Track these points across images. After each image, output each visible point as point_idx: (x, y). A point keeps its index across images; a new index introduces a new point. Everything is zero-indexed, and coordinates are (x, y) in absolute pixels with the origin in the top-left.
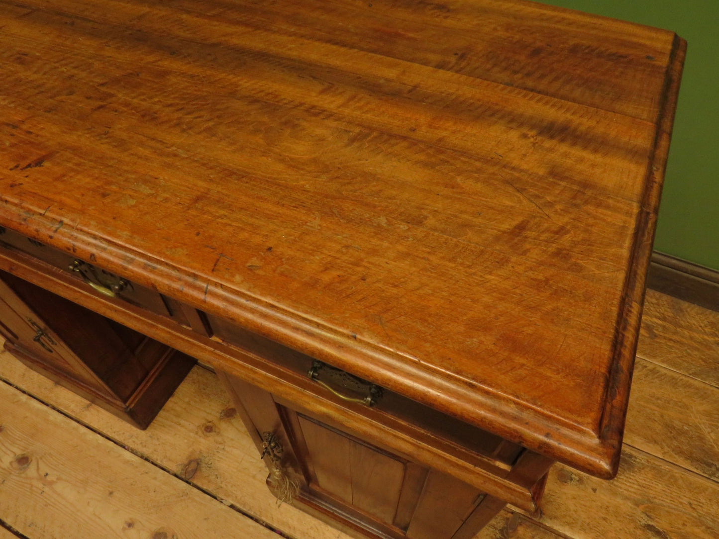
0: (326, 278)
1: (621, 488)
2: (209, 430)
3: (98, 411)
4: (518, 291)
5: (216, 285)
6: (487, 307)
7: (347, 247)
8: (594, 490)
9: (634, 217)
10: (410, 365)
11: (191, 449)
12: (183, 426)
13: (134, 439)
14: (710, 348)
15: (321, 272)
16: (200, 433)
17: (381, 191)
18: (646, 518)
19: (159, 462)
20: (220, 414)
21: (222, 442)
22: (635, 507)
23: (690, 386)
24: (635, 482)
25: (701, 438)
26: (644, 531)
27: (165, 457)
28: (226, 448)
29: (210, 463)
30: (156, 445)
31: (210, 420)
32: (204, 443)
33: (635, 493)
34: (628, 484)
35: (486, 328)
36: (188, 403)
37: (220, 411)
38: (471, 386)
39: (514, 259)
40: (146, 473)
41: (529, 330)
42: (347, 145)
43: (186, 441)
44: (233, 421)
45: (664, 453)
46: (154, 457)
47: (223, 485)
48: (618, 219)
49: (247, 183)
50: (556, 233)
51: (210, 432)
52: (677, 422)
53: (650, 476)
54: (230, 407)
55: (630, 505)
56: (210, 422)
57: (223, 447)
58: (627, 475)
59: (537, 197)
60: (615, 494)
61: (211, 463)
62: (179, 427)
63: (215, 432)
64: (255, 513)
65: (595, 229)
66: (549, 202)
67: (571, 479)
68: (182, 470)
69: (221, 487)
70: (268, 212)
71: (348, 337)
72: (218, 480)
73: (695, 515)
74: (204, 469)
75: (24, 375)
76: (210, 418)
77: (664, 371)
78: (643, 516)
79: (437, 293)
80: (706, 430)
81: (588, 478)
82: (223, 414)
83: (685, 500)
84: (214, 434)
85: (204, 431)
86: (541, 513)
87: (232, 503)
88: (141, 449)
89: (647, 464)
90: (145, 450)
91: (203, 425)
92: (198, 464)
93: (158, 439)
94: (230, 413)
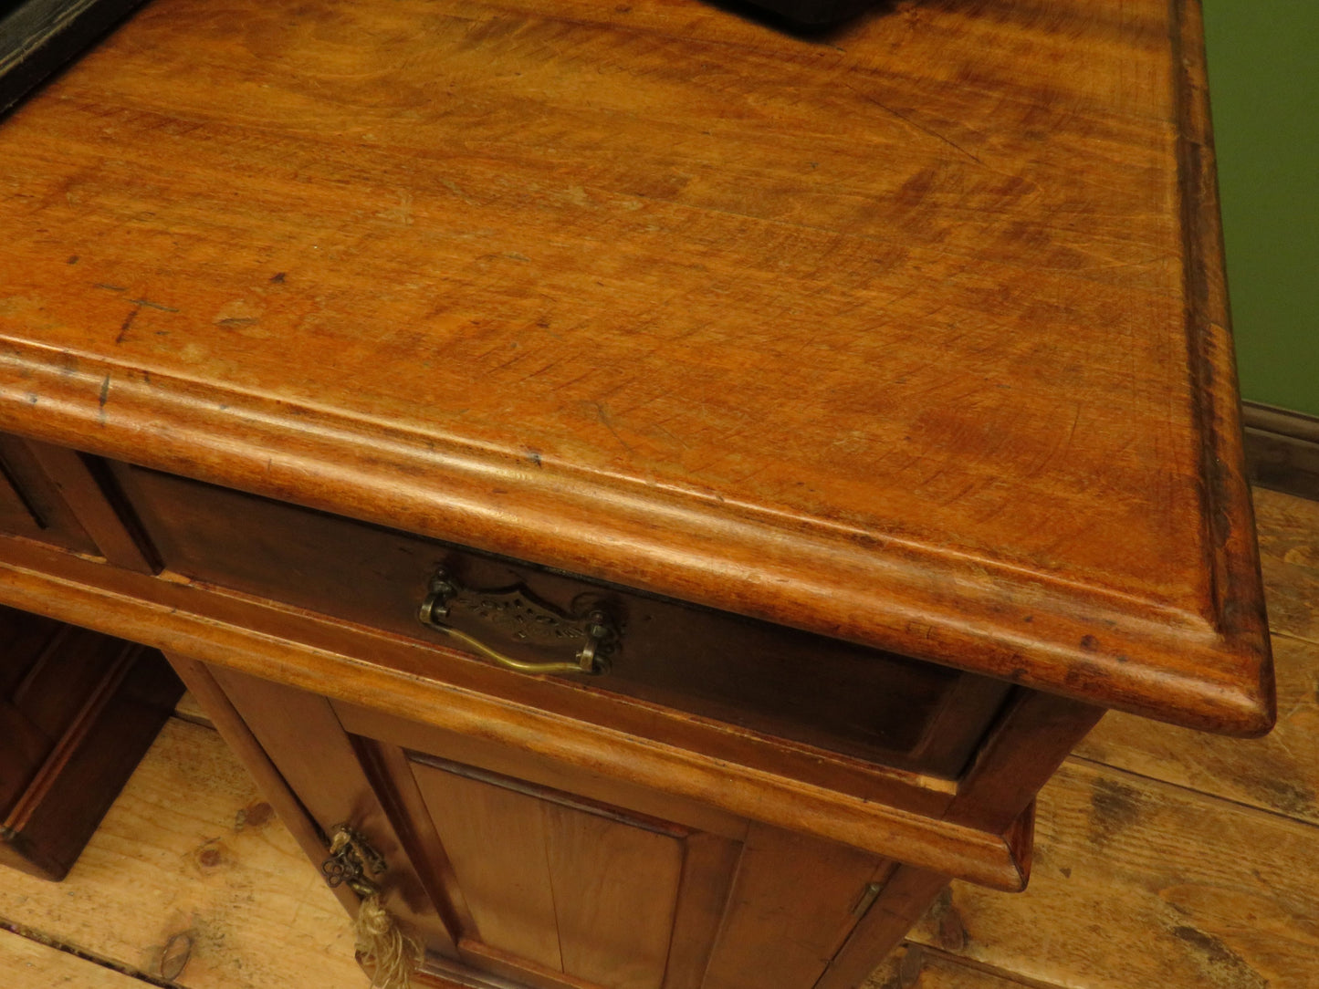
0: (441, 330)
1: (1118, 860)
2: (210, 861)
4: (940, 318)
5: (130, 374)
6: (871, 357)
7: (490, 257)
8: (1067, 872)
9: (1170, 150)
10: (697, 511)
11: (171, 910)
12: (147, 860)
13: (32, 905)
15: (428, 317)
16: (191, 869)
17: (562, 134)
18: (1176, 915)
19: (95, 950)
20: (234, 822)
21: (245, 883)
22: (1152, 895)
24: (1143, 843)
26: (1174, 941)
27: (111, 936)
28: (257, 897)
29: (220, 934)
30: (85, 912)
31: (212, 836)
32: (202, 892)
33: (1148, 867)
34: (1132, 850)
35: (879, 405)
36: (158, 806)
37: (235, 814)
38: (867, 543)
39: (916, 251)
40: (67, 979)
41: (989, 400)
42: (463, 48)
43: (157, 892)
44: (267, 831)
45: (1193, 777)
46: (85, 941)
48: (1138, 156)
49: (208, 138)
50: (1004, 192)
51: (213, 864)
53: (1171, 827)
54: (258, 803)
55: (1142, 892)
56: (211, 842)
57: (246, 895)
58: (1126, 832)
59: (943, 123)
60: (1108, 874)
61: (223, 936)
62: (138, 863)
63: (226, 861)
65: (1090, 179)
66: (973, 133)
68: (154, 959)
70: (268, 197)
71: (518, 462)
72: (243, 972)
73: (1268, 893)
74: (206, 952)
76: (212, 832)
78: (1169, 911)
79: (741, 338)
81: (1050, 849)
82: (242, 819)
83: (1245, 867)
84: (224, 866)
85: (200, 865)
86: (966, 937)
88: (50, 926)
89: (1162, 803)
90: (59, 927)
91: (196, 851)
92: (191, 941)
93: (90, 897)
94: (259, 815)
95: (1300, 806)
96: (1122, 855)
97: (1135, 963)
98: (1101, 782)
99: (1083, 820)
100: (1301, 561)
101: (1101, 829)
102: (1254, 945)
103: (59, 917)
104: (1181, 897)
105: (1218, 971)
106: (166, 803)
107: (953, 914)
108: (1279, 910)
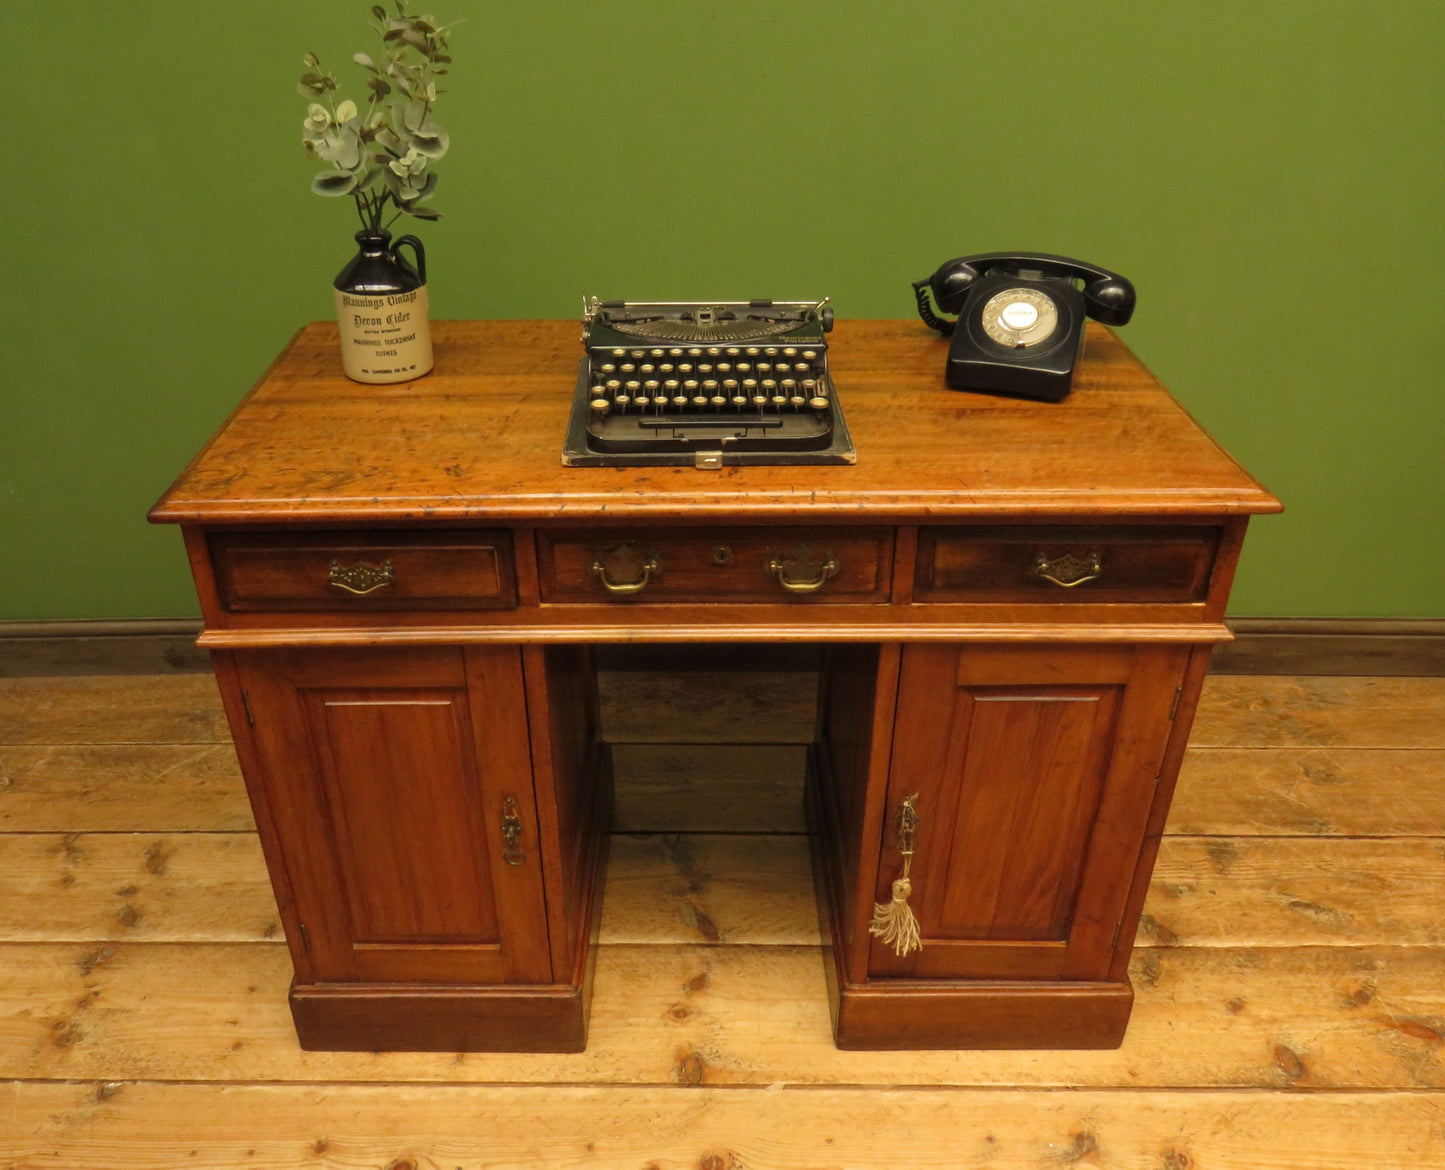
1: (1238, 879)
2: (681, 1015)
3: (481, 1059)
4: (1159, 455)
6: (1150, 463)
8: (1214, 893)
11: (672, 1047)
12: (638, 1025)
13: (572, 1069)
14: (1229, 713)
15: (1035, 472)
16: (670, 1023)
18: (1286, 897)
20: (683, 991)
21: (713, 1021)
22: (1266, 891)
23: (1235, 757)
24: (1249, 868)
25: (1283, 802)
26: (1290, 909)
27: (641, 1071)
28: (726, 1025)
29: (714, 1052)
30: (613, 1063)
31: (674, 1002)
32: (687, 1034)
33: (1258, 879)
34: (1244, 872)
37: (681, 987)
39: (1139, 444)
40: (626, 1101)
43: (656, 1041)
44: (709, 991)
45: (1258, 829)
46: (623, 1077)
47: (755, 1068)
48: (1176, 416)
49: (918, 449)
50: (1149, 429)
51: (685, 1016)
52: (1249, 796)
53: (1259, 856)
54: (692, 978)
55: (1261, 891)
56: (675, 1005)
57: (718, 1026)
58: (1236, 864)
60: (1237, 888)
61: (718, 1051)
62: (632, 1029)
63: (693, 1013)
64: (825, 1080)
65: (1168, 423)
66: (1127, 418)
67: (1181, 892)
68: (679, 1076)
69: (754, 1072)
70: (957, 458)
72: (743, 1066)
73: (1331, 875)
74: (711, 1063)
75: (305, 1063)
76: (673, 1000)
77: (1199, 751)
78: (1280, 896)
79: (1115, 465)
80: (1283, 793)
81: (1197, 884)
82: (688, 989)
83: (1311, 865)
84: (693, 1016)
85: (677, 1019)
86: (1174, 936)
87: (784, 1083)
88: (593, 1077)
89: (1248, 846)
90: (600, 1076)
91: (668, 1012)
92: (697, 1060)
93: (611, 1055)
94: (698, 984)
95: (1324, 829)
96: (1240, 877)
97: (1275, 924)
98: (1208, 844)
99: (1208, 865)
100: (1260, 709)
101: (1221, 867)
102: (1336, 900)
103: (597, 1071)
104: (1284, 888)
105: (1323, 917)
106: (629, 993)
107: (1160, 926)
108: (1341, 881)
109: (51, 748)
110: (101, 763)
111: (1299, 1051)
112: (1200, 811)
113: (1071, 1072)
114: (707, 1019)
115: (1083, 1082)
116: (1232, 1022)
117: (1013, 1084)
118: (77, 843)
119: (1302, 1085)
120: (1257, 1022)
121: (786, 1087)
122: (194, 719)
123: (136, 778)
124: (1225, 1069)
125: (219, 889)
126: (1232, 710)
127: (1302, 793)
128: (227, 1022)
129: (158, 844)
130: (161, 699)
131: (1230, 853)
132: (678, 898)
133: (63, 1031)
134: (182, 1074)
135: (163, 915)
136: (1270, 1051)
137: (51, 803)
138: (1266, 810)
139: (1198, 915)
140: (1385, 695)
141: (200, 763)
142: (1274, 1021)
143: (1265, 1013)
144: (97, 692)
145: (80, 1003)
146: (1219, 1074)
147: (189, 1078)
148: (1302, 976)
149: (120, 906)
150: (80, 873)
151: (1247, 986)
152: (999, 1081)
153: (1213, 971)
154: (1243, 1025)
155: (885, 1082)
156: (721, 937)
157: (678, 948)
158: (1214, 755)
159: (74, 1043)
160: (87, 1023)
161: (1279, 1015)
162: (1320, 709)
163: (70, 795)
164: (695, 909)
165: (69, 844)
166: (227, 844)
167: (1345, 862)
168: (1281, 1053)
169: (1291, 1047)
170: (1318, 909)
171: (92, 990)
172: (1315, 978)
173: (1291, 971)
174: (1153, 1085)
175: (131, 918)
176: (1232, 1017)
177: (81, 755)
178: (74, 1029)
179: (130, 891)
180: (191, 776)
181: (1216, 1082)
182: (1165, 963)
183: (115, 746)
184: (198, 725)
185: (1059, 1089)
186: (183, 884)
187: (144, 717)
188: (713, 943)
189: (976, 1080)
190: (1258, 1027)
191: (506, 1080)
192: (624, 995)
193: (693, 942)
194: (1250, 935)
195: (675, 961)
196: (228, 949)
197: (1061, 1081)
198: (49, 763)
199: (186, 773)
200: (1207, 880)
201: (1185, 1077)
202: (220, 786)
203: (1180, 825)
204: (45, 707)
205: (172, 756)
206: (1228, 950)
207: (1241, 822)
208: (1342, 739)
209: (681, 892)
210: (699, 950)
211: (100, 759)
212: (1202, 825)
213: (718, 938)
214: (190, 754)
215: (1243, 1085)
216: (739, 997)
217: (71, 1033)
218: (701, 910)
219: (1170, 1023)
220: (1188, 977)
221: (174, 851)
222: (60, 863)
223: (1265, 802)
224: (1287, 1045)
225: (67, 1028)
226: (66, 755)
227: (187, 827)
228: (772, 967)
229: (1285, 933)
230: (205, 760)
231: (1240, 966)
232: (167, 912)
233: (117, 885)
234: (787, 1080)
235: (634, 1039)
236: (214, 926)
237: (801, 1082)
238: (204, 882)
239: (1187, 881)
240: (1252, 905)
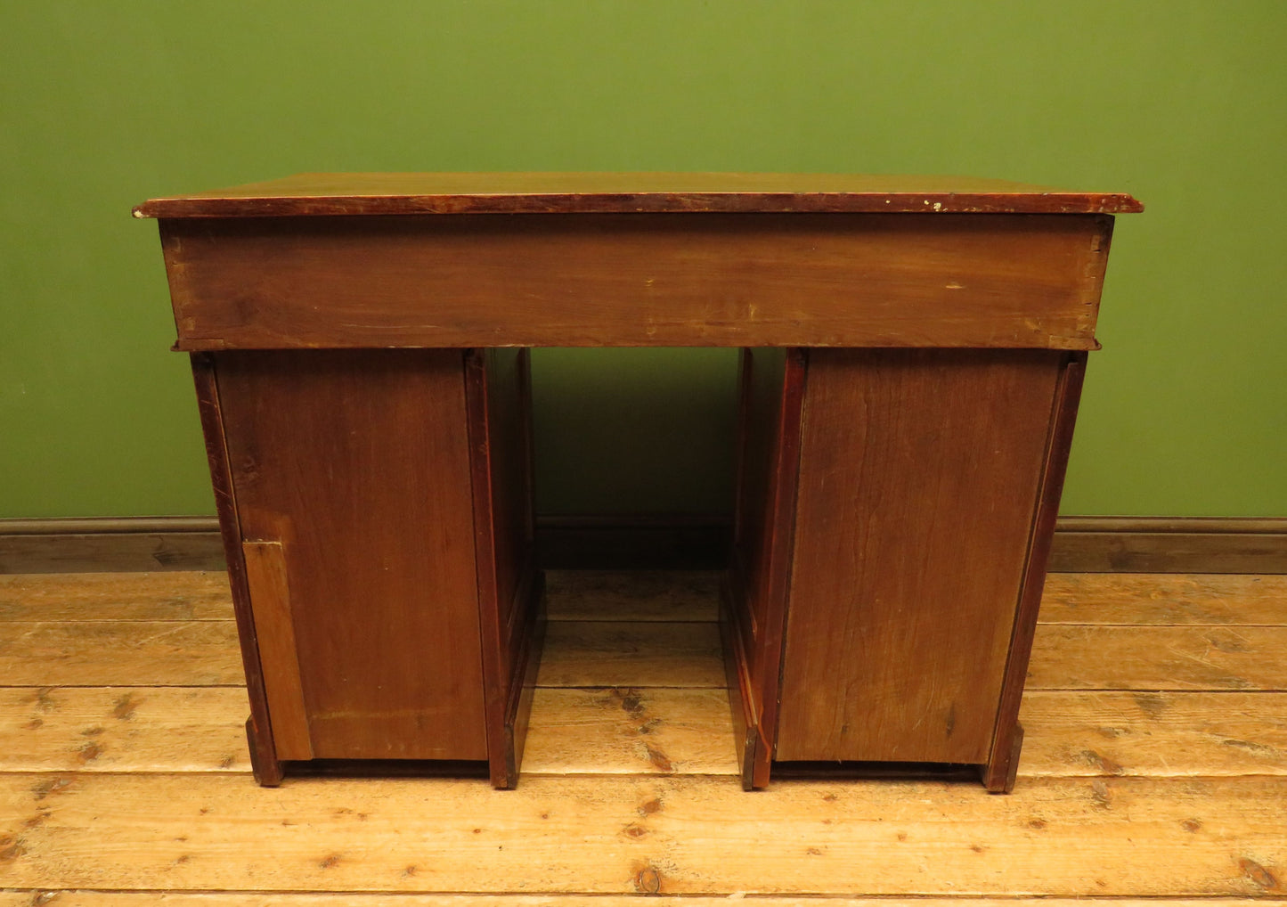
1: (1171, 723)
2: (637, 833)
8: (1149, 734)
11: (628, 861)
12: (593, 842)
13: (526, 880)
14: (1133, 601)
16: (625, 839)
18: (1220, 737)
19: (590, 891)
20: (638, 813)
21: (669, 838)
22: (1200, 732)
23: (1146, 631)
24: (1179, 714)
25: (1200, 665)
26: (1227, 746)
27: (596, 882)
28: (683, 842)
29: (671, 865)
30: (568, 875)
31: (631, 822)
32: (642, 849)
33: (1189, 723)
34: (1174, 718)
37: (636, 810)
43: (612, 855)
44: (664, 813)
45: (1180, 685)
47: (714, 879)
51: (640, 834)
52: (1165, 661)
53: (1186, 706)
54: (646, 802)
55: (1195, 732)
56: (629, 825)
57: (675, 843)
58: (1165, 712)
60: (1171, 730)
61: (675, 864)
62: (587, 845)
63: (648, 831)
64: (787, 890)
67: (1117, 733)
68: (636, 886)
69: (713, 883)
72: (702, 877)
73: (1257, 720)
74: (669, 874)
76: (628, 821)
77: (1112, 627)
78: (1214, 736)
80: (1197, 659)
81: (1132, 727)
82: (642, 812)
83: (1238, 713)
84: (648, 834)
85: (633, 837)
86: (1119, 767)
87: (745, 892)
88: (546, 888)
89: (1173, 698)
90: (553, 887)
91: (624, 831)
92: (654, 872)
93: (565, 868)
94: (653, 807)
95: (1243, 685)
96: (1171, 721)
97: (1215, 758)
98: (1135, 696)
99: (1138, 712)
100: (1160, 598)
101: (1151, 714)
102: (1269, 739)
103: (551, 882)
104: (1215, 730)
105: (1259, 752)
106: (584, 815)
107: (1104, 760)
108: (1270, 725)
109: (39, 623)
110: (84, 635)
111: (1265, 864)
112: (1122, 672)
113: (1039, 882)
114: (665, 837)
115: (1051, 891)
116: (1191, 839)
117: (980, 893)
118: (51, 694)
119: (1276, 894)
120: (1217, 839)
121: (747, 896)
122: (175, 603)
123: (115, 646)
124: (1194, 881)
125: (183, 731)
126: (1135, 598)
127: (1212, 659)
128: (177, 839)
129: (130, 695)
130: (147, 589)
131: (1155, 703)
132: (631, 738)
133: (8, 846)
134: (123, 883)
135: (124, 751)
136: (1234, 863)
137: (31, 664)
138: (1184, 671)
139: (1137, 751)
140: (1272, 588)
141: (177, 634)
142: (1233, 838)
143: (1222, 832)
144: (89, 585)
145: (30, 822)
146: (1188, 884)
147: (130, 887)
148: (1252, 801)
149: (84, 743)
150: (49, 717)
151: (1200, 808)
152: (965, 890)
153: (1162, 796)
154: (1202, 840)
155: (849, 891)
156: (674, 768)
157: (632, 778)
158: (1125, 630)
159: (17, 856)
160: (33, 839)
161: (1238, 833)
162: (1215, 598)
163: (50, 659)
164: (647, 747)
165: (42, 696)
166: (195, 695)
167: (1269, 710)
168: (1246, 865)
169: (1255, 860)
170: (1253, 747)
171: (44, 811)
172: (1266, 802)
173: (1240, 796)
174: (1124, 893)
175: (92, 753)
176: (1190, 834)
177: (66, 629)
178: (19, 845)
179: (98, 731)
180: (168, 644)
181: (1187, 891)
182: (1115, 791)
183: (100, 622)
184: (179, 608)
185: (1027, 897)
186: (148, 726)
187: (129, 601)
188: (666, 772)
189: (941, 890)
190: (1219, 843)
191: (457, 890)
192: (578, 817)
193: (646, 772)
194: (1193, 766)
195: (630, 788)
196: (185, 778)
197: (1029, 890)
198: (34, 635)
199: (163, 642)
200: (1140, 724)
201: (1155, 887)
202: (194, 652)
203: (1105, 682)
204: (40, 595)
205: (151, 630)
206: (1174, 780)
207: (1163, 680)
208: (1239, 618)
209: (633, 733)
210: (652, 779)
211: (84, 632)
212: (1126, 682)
213: (670, 769)
214: (168, 628)
215: (1215, 894)
216: (694, 819)
217: (16, 847)
218: (654, 747)
219: (1129, 840)
220: (1138, 800)
221: (142, 701)
222: (33, 710)
223: (1181, 665)
224: (1250, 858)
225: (13, 843)
226: (52, 629)
227: (157, 682)
228: (726, 793)
229: (1226, 765)
230: (181, 633)
231: (1188, 793)
232: (126, 748)
233: (83, 727)
234: (747, 889)
235: (589, 854)
236: (172, 758)
237: (762, 891)
238: (169, 725)
239: (1122, 724)
240: (1189, 743)
